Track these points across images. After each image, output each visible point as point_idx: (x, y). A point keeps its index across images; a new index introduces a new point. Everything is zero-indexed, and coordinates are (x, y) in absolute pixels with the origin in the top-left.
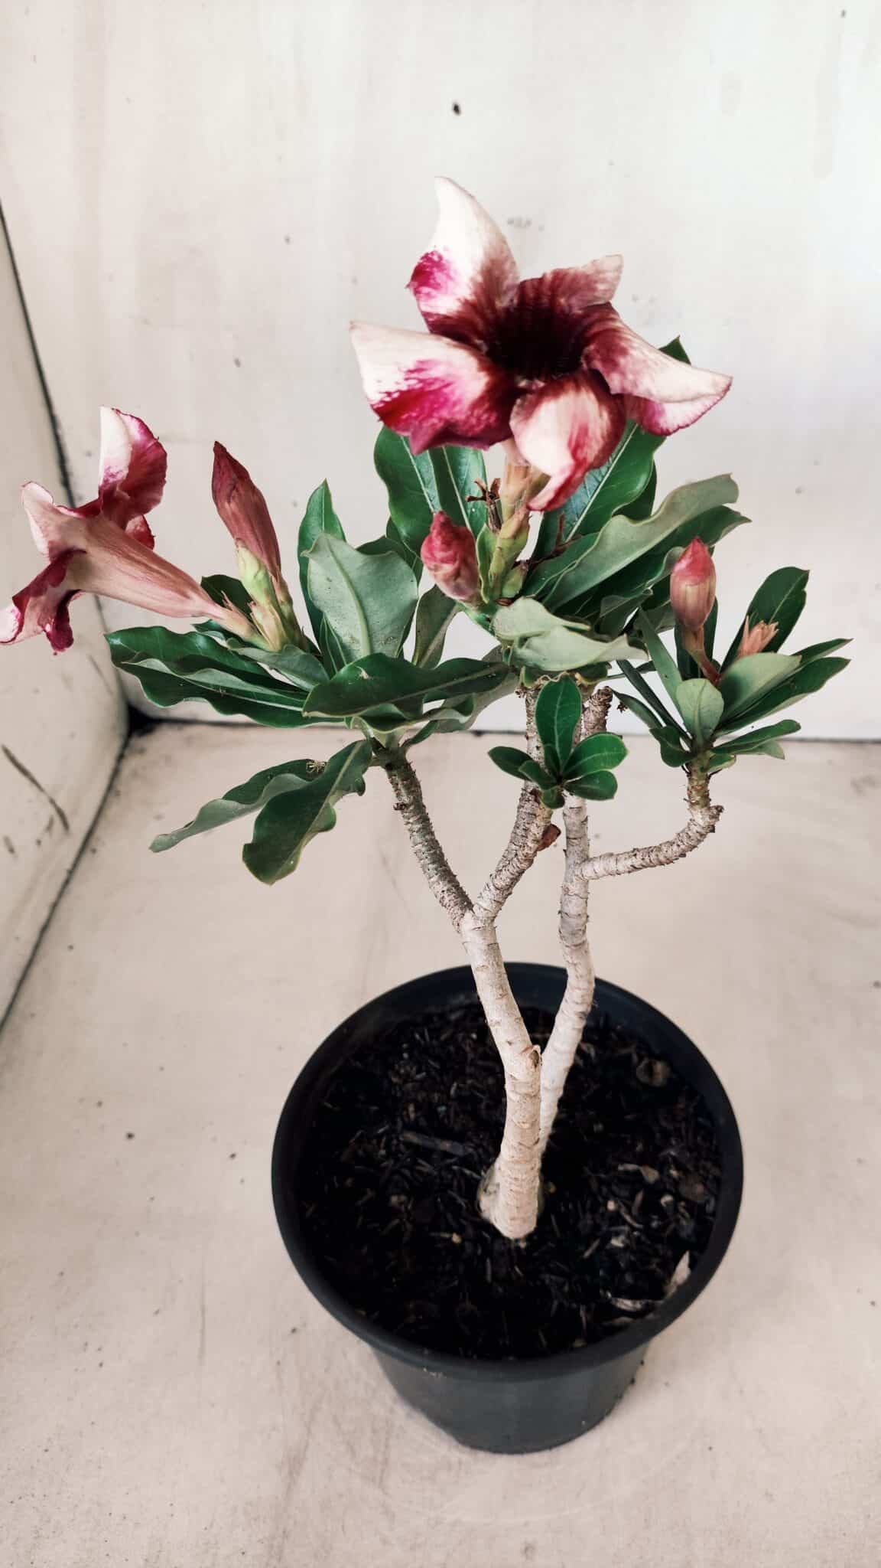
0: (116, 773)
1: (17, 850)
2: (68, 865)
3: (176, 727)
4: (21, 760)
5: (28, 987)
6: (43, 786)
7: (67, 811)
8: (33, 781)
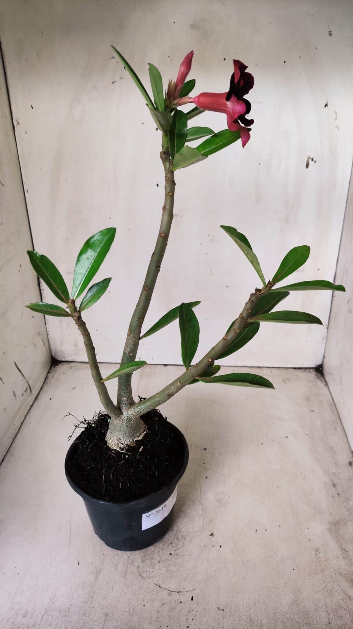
0: (47, 378)
1: (16, 396)
2: (31, 405)
3: (68, 363)
4: (20, 368)
5: (16, 440)
6: (25, 377)
7: (32, 387)
8: (22, 375)
